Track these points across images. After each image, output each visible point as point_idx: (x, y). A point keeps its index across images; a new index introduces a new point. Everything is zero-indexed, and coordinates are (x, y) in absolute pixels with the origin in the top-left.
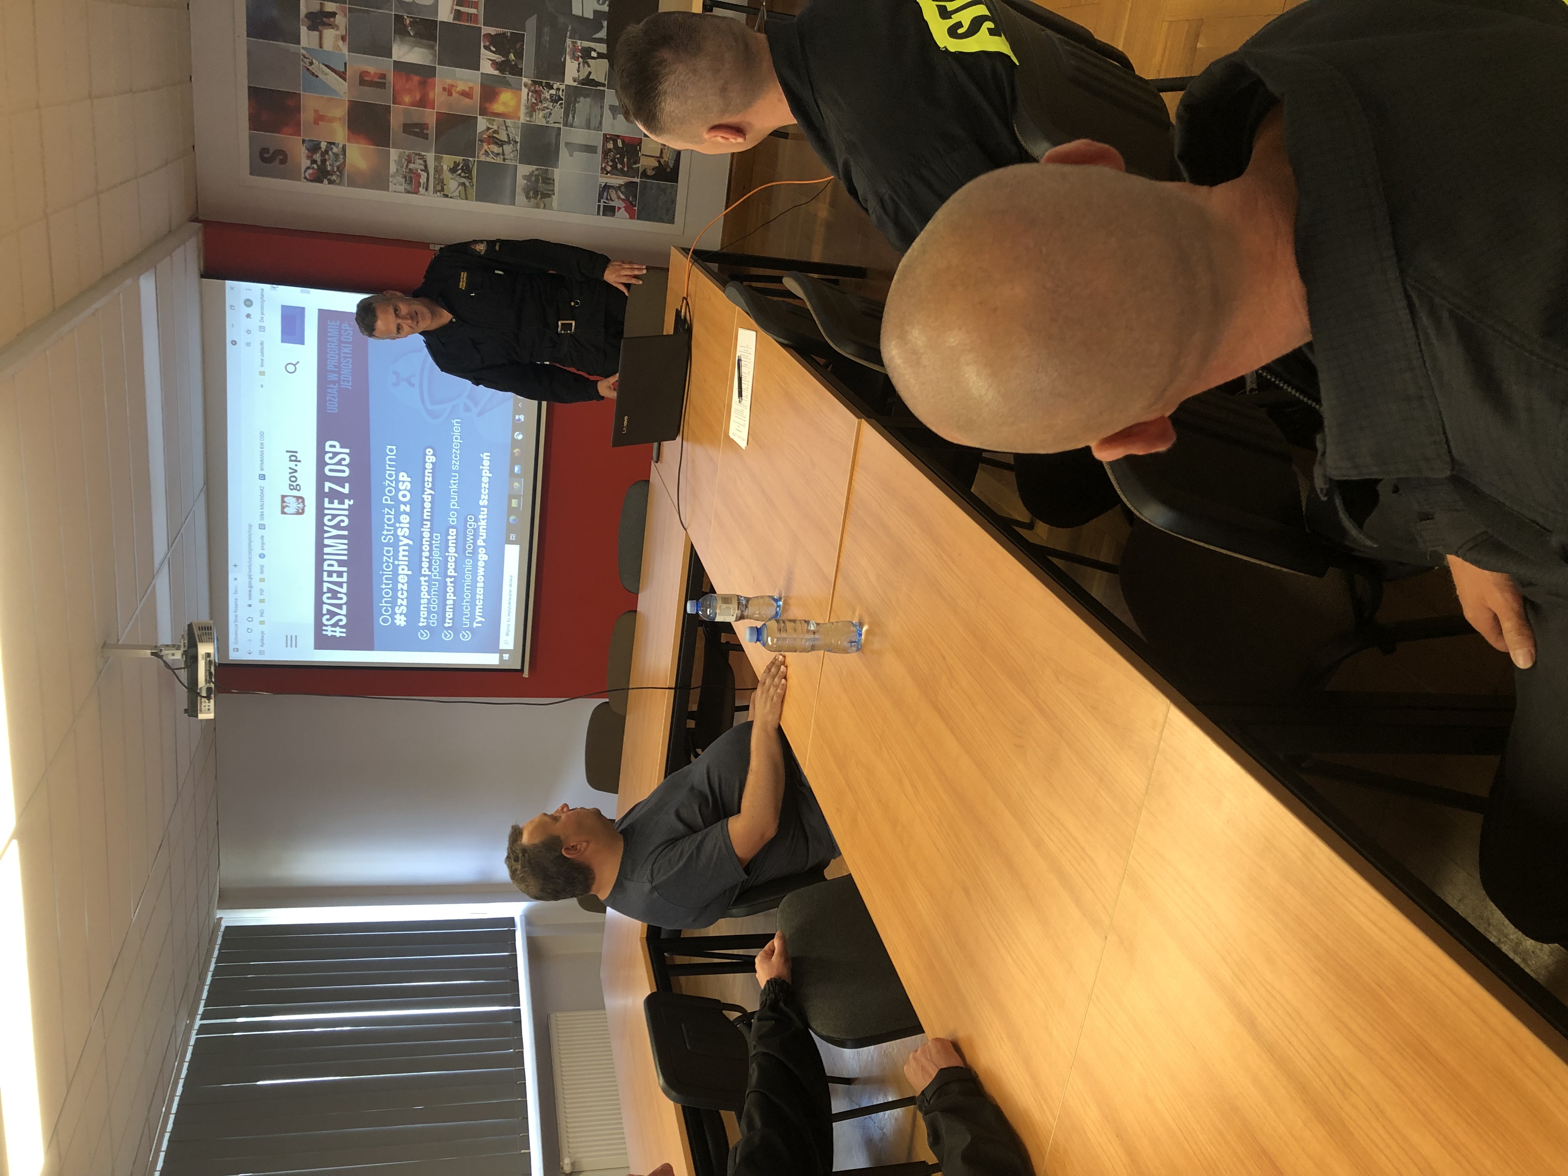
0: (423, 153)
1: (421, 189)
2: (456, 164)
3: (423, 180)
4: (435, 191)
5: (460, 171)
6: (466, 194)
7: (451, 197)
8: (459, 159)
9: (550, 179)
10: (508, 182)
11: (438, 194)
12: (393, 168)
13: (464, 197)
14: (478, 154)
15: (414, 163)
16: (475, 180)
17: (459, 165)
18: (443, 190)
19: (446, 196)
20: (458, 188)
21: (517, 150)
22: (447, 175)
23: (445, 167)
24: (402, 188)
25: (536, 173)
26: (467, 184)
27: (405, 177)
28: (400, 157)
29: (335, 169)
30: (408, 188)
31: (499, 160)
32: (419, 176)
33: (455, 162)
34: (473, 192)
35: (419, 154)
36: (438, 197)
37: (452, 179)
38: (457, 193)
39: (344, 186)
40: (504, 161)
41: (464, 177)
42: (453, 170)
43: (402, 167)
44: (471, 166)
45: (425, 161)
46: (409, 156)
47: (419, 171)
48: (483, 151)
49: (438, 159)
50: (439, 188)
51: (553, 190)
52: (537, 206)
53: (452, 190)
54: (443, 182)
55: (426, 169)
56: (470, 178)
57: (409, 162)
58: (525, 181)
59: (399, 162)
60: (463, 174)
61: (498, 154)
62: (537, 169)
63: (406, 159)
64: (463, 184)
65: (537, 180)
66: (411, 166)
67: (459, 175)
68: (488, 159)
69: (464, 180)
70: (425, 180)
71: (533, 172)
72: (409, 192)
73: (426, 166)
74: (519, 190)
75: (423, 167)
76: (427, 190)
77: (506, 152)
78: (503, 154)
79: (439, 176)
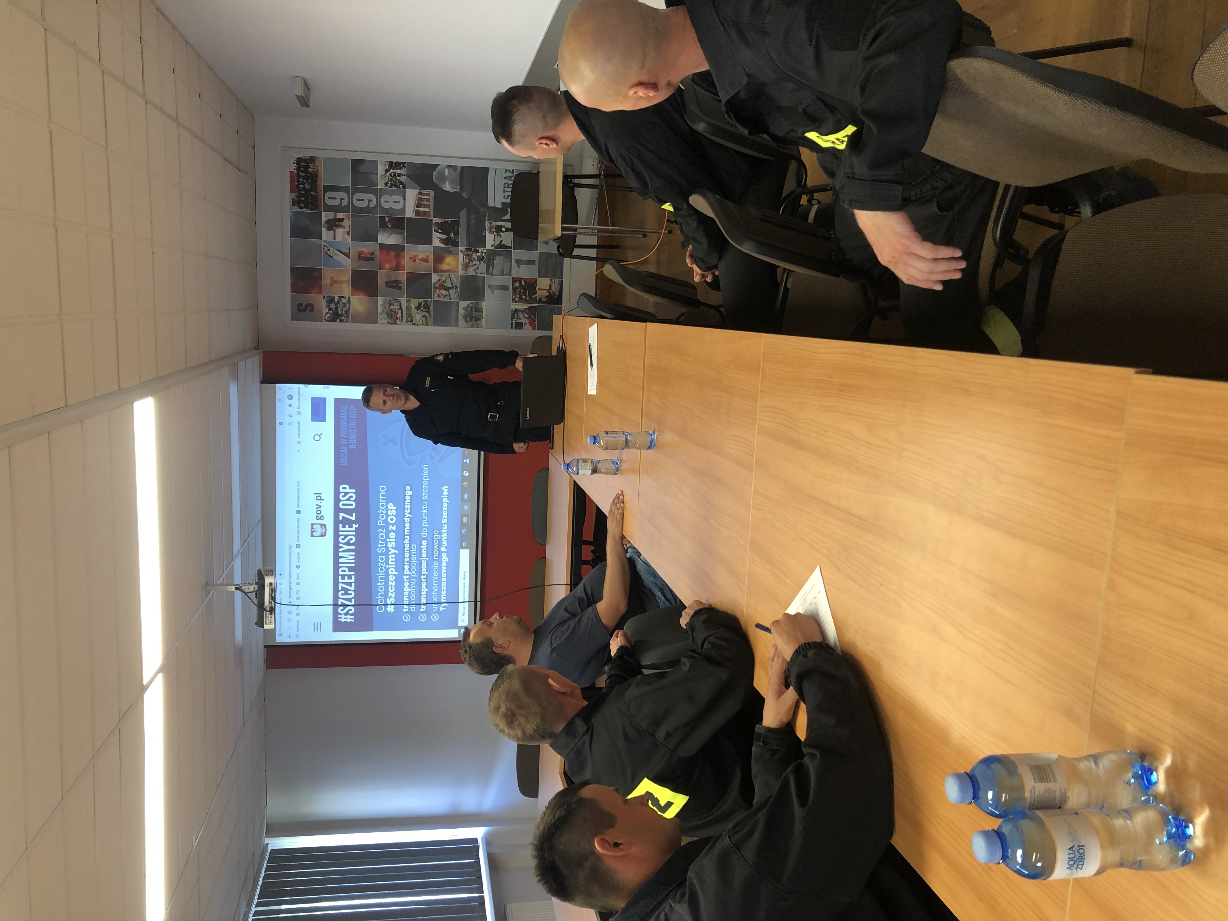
0: (398, 299)
1: (398, 321)
2: (420, 304)
3: (399, 315)
4: (407, 322)
5: (422, 308)
6: (427, 322)
7: (417, 325)
8: (421, 300)
9: (480, 309)
10: (453, 312)
11: (409, 323)
12: (380, 309)
13: (425, 323)
14: (434, 296)
15: (393, 305)
16: (432, 312)
17: (421, 304)
18: (412, 320)
19: (415, 324)
20: (421, 318)
21: (458, 292)
22: (414, 311)
23: (413, 306)
24: (386, 321)
25: (470, 306)
26: (427, 315)
27: (388, 314)
28: (384, 302)
29: (344, 313)
30: (390, 321)
31: (447, 299)
32: (396, 313)
33: (419, 303)
34: (431, 321)
35: (396, 299)
36: (409, 325)
37: (417, 313)
38: (421, 322)
39: (349, 322)
40: (450, 299)
41: (425, 311)
42: (418, 308)
43: (386, 308)
44: (429, 304)
45: (400, 304)
46: (390, 301)
47: (396, 310)
48: (436, 295)
49: (408, 302)
50: (409, 319)
51: (482, 316)
52: (473, 326)
53: (418, 320)
54: (412, 315)
55: (401, 309)
56: (429, 312)
57: (390, 305)
58: (464, 311)
59: (383, 305)
60: (424, 310)
61: (446, 295)
62: (471, 303)
63: (388, 303)
64: (425, 316)
65: (472, 310)
66: (391, 307)
67: (422, 310)
68: (440, 299)
69: (424, 313)
70: (400, 315)
71: (469, 305)
72: (390, 324)
73: (401, 306)
74: (460, 317)
75: (398, 307)
76: (402, 321)
77: (451, 294)
78: (450, 295)
79: (409, 312)
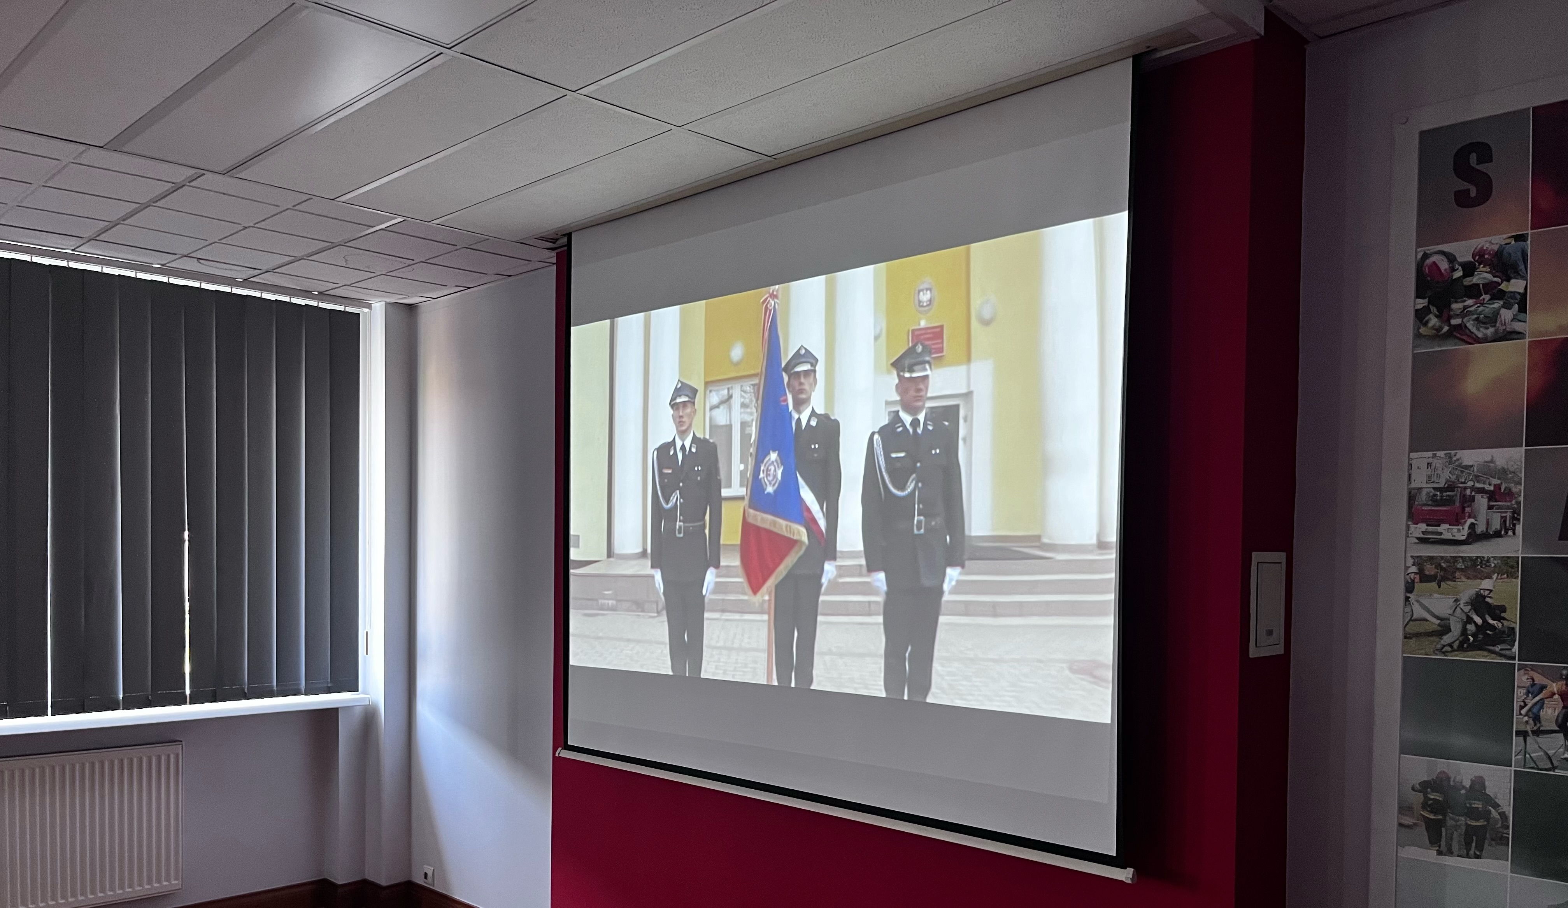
0: (1519, 528)
1: (1423, 527)
3: (1446, 531)
6: (1418, 635)
8: (1514, 617)
10: (1462, 741)
12: (1471, 457)
15: (1490, 507)
16: (1459, 657)
20: (1438, 618)
21: (1554, 768)
24: (1420, 480)
27: (1451, 487)
28: (1503, 473)
30: (1423, 497)
32: (1456, 520)
34: (1426, 651)
35: (1515, 519)
39: (1414, 347)
43: (1477, 478)
44: (1497, 648)
45: (1497, 535)
46: (1509, 494)
47: (1472, 520)
49: (1507, 566)
52: (1404, 809)
53: (1426, 602)
55: (1474, 537)
57: (1492, 496)
59: (1488, 470)
63: (1498, 487)
66: (1482, 502)
70: (1447, 536)
72: (1411, 498)
73: (1485, 536)
75: (1481, 528)
76: (1422, 541)
77: (1542, 740)
79: (1461, 570)
